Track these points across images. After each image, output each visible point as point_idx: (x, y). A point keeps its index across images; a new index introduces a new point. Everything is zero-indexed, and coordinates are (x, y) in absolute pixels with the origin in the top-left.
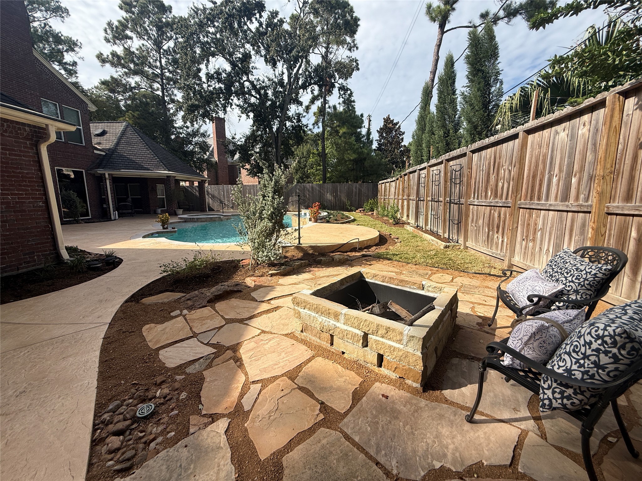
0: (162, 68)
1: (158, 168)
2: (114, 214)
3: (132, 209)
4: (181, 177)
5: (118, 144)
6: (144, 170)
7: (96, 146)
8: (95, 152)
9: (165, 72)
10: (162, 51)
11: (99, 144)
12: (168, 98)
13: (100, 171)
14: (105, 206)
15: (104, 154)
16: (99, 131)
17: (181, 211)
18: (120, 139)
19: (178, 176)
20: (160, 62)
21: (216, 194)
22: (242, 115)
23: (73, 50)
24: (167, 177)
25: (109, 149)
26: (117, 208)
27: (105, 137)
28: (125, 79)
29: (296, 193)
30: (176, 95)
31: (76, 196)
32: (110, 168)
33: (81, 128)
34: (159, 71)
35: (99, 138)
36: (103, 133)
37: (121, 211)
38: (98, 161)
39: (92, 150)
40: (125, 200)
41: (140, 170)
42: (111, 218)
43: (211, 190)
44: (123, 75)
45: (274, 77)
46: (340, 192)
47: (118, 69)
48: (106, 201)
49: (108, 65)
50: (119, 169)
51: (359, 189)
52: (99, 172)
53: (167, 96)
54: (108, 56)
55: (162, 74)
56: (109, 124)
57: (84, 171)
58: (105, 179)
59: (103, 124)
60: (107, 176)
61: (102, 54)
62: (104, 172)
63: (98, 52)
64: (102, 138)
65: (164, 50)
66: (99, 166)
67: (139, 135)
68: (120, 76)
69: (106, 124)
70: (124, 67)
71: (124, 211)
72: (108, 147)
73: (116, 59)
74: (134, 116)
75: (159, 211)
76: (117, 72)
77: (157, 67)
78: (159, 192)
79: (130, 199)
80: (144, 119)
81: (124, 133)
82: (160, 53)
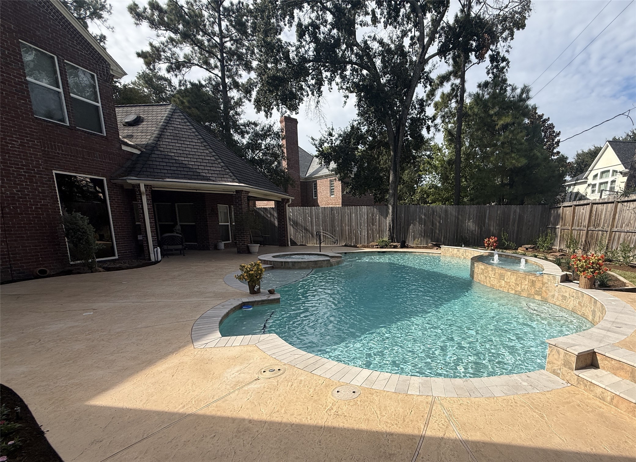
0: (222, 36)
1: (222, 178)
2: (155, 253)
3: (182, 244)
4: (258, 193)
5: (159, 137)
6: (201, 180)
7: (126, 140)
8: (124, 148)
9: (226, 42)
10: (221, 9)
11: (130, 137)
12: (230, 80)
13: (132, 180)
14: (140, 237)
15: (138, 152)
16: (131, 118)
17: (255, 248)
18: (163, 130)
19: (254, 191)
20: (220, 25)
21: (300, 220)
22: (350, 95)
23: (100, 17)
24: (237, 191)
25: (147, 145)
26: (159, 243)
27: (140, 127)
28: (169, 49)
29: (421, 219)
30: (241, 76)
31: (86, 222)
32: (147, 176)
33: (99, 105)
34: (218, 40)
35: (131, 128)
36: (137, 121)
37: (165, 247)
38: (129, 163)
39: (118, 145)
40: (171, 229)
41: (195, 179)
42: (150, 259)
43: (294, 214)
44: (167, 42)
45: (389, 42)
46: (489, 219)
47: (160, 32)
48: (141, 229)
49: (145, 24)
50: (163, 177)
51: (520, 215)
52: (129, 181)
53: (228, 77)
54: (145, 9)
55: (222, 44)
56: (146, 108)
57: (105, 179)
58: (141, 194)
59: (138, 108)
60: (143, 188)
61: (136, 5)
62: (138, 182)
63: (131, 3)
64: (135, 128)
65: (225, 8)
66: (130, 171)
67: (192, 125)
68: (163, 44)
69: (142, 108)
70: (168, 27)
71: (170, 247)
72: (144, 141)
73: (156, 13)
74: (183, 103)
75: (222, 245)
76: (158, 36)
77: (214, 34)
78: (221, 216)
79: (178, 227)
80: (197, 108)
81: (169, 120)
82: (219, 12)
